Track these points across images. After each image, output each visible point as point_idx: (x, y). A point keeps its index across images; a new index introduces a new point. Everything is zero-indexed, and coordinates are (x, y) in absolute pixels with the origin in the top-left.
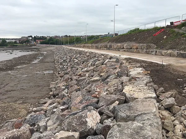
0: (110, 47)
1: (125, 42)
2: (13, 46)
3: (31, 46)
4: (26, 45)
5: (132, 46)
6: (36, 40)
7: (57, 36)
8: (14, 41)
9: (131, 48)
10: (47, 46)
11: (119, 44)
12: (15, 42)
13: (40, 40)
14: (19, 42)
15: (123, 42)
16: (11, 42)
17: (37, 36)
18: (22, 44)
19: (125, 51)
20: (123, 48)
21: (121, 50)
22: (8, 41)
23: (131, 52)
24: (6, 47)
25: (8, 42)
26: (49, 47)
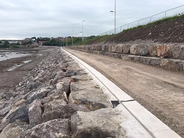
0: (106, 49)
1: (131, 42)
2: (15, 47)
3: (33, 47)
4: (28, 47)
5: (150, 48)
6: (39, 42)
7: (60, 37)
8: (16, 42)
9: (148, 55)
10: (49, 48)
11: (121, 45)
12: (18, 44)
13: (43, 42)
14: (22, 43)
15: (128, 41)
16: (14, 43)
17: (40, 37)
18: (24, 46)
19: (132, 59)
20: (129, 53)
21: (124, 57)
22: (11, 42)
23: (150, 64)
24: (8, 49)
25: (11, 44)
26: (51, 48)
